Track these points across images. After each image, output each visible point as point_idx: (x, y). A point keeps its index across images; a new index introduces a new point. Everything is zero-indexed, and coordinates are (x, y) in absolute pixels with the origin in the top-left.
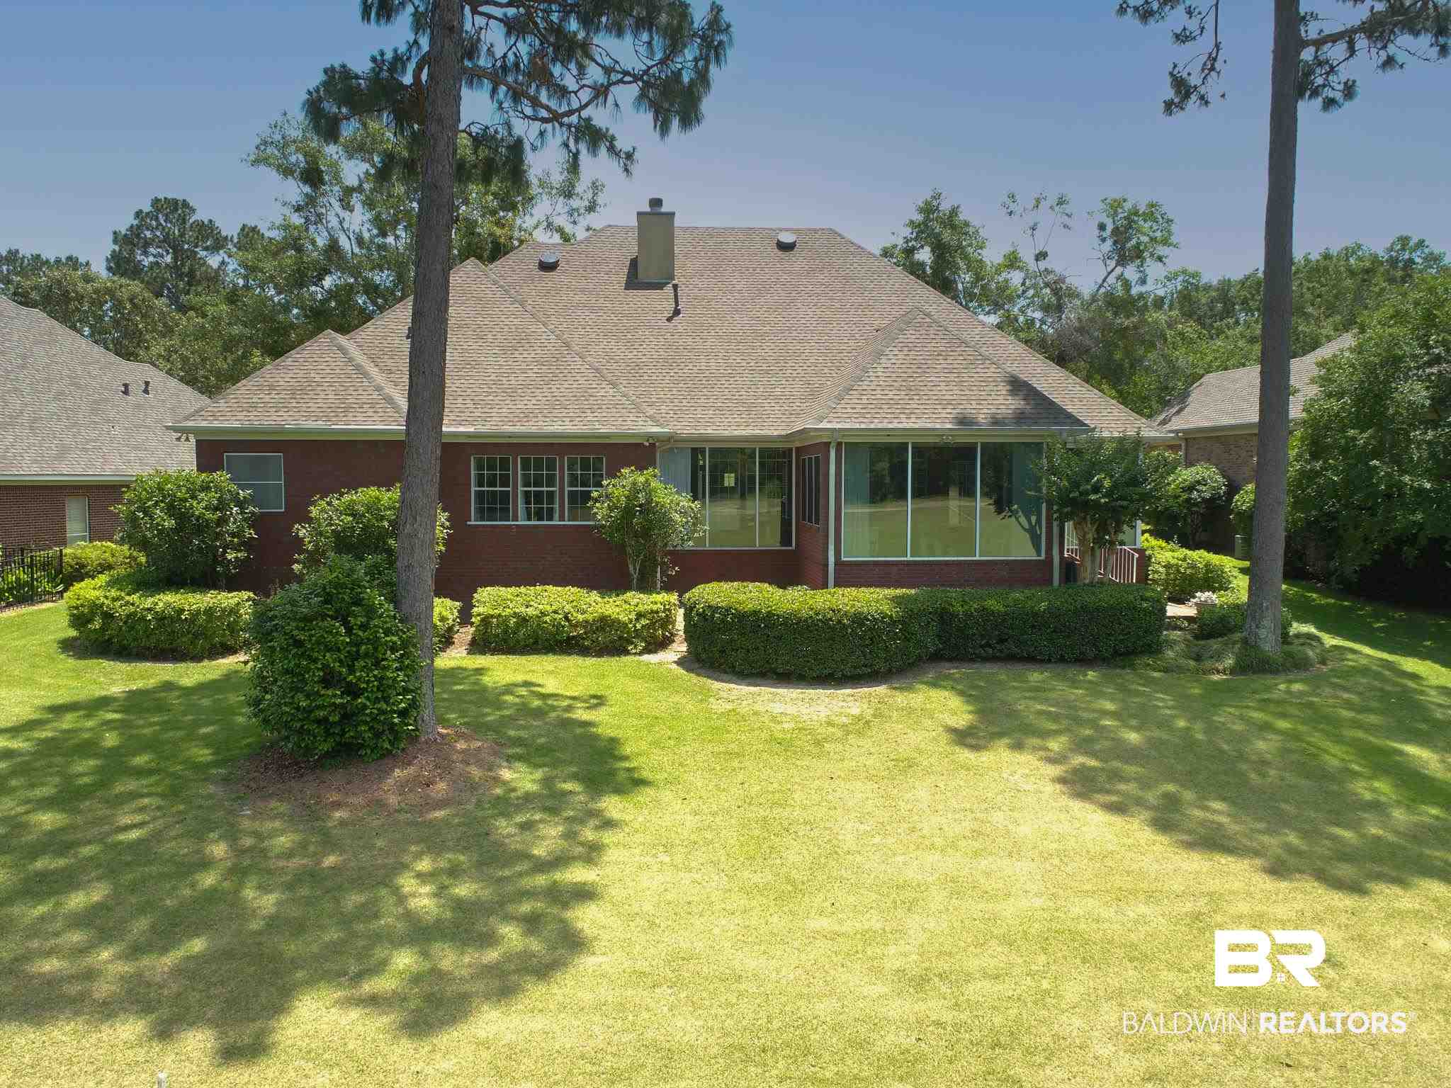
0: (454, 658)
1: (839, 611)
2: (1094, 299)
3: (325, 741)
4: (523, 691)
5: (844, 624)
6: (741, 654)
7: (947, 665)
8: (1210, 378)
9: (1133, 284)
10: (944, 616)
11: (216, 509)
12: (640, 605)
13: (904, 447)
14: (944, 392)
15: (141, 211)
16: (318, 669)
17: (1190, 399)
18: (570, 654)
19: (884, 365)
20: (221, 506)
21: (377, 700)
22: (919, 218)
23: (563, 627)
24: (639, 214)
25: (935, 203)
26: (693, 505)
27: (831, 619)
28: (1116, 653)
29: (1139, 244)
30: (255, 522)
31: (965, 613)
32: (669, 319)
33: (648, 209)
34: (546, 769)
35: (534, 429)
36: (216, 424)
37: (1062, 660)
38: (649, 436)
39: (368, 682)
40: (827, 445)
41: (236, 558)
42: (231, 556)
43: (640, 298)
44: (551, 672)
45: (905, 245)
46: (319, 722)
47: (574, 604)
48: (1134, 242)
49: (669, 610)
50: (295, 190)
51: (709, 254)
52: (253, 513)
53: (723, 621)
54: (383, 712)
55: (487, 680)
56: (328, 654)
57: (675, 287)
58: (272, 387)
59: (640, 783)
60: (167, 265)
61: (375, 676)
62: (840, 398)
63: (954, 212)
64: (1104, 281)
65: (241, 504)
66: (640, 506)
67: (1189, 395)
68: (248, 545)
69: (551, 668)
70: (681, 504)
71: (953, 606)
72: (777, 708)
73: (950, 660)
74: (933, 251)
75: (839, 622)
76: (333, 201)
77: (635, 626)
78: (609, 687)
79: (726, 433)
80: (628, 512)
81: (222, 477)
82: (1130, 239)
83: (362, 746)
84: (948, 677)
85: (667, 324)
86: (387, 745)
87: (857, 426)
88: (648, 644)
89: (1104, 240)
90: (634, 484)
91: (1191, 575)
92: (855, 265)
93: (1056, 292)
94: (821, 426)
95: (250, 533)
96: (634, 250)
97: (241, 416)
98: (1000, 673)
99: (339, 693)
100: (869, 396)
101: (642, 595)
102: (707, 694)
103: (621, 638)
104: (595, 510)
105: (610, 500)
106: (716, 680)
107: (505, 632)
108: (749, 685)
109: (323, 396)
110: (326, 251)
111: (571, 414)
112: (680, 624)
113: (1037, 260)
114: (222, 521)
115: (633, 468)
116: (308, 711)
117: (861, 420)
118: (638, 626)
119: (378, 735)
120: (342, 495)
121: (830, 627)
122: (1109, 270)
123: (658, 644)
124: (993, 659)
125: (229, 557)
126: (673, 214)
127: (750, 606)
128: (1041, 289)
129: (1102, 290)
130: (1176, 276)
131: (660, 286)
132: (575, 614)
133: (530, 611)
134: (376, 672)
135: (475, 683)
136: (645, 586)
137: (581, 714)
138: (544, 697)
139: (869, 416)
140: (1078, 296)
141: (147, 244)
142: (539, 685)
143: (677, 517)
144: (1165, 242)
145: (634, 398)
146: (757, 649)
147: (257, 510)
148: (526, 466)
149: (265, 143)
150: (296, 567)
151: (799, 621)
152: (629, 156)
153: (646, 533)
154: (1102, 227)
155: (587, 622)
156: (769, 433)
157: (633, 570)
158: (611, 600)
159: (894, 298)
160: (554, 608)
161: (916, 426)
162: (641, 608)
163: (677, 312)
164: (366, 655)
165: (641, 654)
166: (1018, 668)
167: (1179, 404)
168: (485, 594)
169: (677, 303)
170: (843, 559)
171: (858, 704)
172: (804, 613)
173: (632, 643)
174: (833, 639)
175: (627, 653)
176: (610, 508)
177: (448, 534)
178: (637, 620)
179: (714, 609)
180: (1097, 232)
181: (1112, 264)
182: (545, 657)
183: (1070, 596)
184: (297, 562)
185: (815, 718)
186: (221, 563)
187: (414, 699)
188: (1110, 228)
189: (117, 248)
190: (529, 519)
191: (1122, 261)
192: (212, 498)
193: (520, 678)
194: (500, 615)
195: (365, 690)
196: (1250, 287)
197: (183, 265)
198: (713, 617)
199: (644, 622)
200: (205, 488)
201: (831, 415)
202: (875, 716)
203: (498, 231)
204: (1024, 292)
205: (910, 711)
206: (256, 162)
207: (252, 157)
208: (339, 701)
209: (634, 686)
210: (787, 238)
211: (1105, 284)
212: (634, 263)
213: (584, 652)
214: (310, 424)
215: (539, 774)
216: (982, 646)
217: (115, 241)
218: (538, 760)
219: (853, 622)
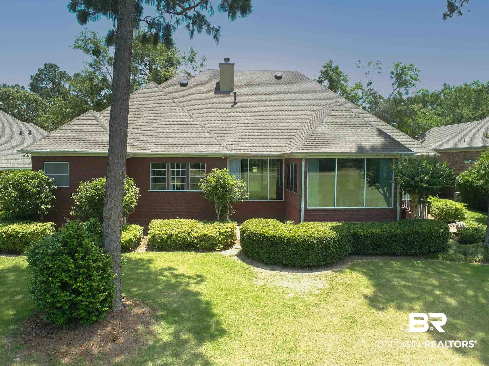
0: (139, 253)
1: (311, 236)
2: (389, 100)
3: (62, 317)
4: (167, 273)
5: (314, 243)
6: (266, 255)
7: (356, 257)
8: (432, 129)
9: (403, 94)
10: (355, 236)
11: (38, 187)
12: (221, 229)
13: (334, 160)
14: (351, 137)
15: (40, 68)
16: (58, 282)
17: (426, 137)
18: (190, 251)
19: (324, 125)
20: (40, 185)
21: (89, 297)
22: (324, 70)
23: (187, 239)
24: (220, 64)
25: (330, 64)
26: (243, 185)
27: (308, 241)
28: (430, 252)
29: (405, 80)
30: (55, 192)
31: (364, 235)
32: (232, 106)
33: (223, 62)
34: (175, 326)
35: (176, 152)
36: (39, 150)
37: (406, 255)
38: (225, 155)
39: (84, 288)
40: (301, 159)
41: (46, 208)
42: (44, 207)
43: (221, 98)
44: (182, 262)
45: (318, 80)
46: (58, 308)
47: (192, 228)
48: (403, 79)
49: (233, 231)
50: (90, 58)
51: (248, 80)
52: (55, 188)
53: (258, 240)
54: (91, 303)
55: (153, 267)
56: (63, 274)
57: (235, 93)
58: (65, 134)
59: (222, 332)
60: (50, 88)
61: (87, 285)
62: (306, 139)
63: (337, 68)
64: (393, 93)
65: (49, 184)
66: (221, 185)
67: (425, 136)
68: (52, 202)
69: (181, 259)
70: (238, 184)
71: (359, 231)
72: (284, 284)
73: (357, 255)
74: (329, 82)
75: (311, 242)
76: (105, 62)
77: (218, 238)
78: (207, 271)
79: (256, 153)
80: (215, 188)
81: (40, 173)
82: (402, 78)
83: (82, 319)
84: (357, 265)
85: (232, 108)
86: (94, 318)
87: (315, 152)
88: (224, 246)
89: (392, 78)
90: (218, 176)
91: (449, 212)
92: (306, 85)
93: (375, 97)
94: (299, 151)
95: (53, 197)
96: (218, 79)
97: (50, 146)
98: (380, 261)
99: (68, 294)
100: (319, 139)
101: (221, 224)
102: (251, 275)
103: (212, 244)
104: (202, 187)
105: (208, 183)
106: (255, 266)
107: (162, 241)
108: (270, 269)
109: (86, 138)
110: (101, 81)
111: (192, 145)
112: (238, 237)
113: (368, 85)
114: (40, 192)
115: (217, 169)
116: (53, 303)
117: (316, 149)
118: (220, 239)
119: (90, 313)
120: (92, 181)
121: (307, 244)
122: (394, 89)
123: (228, 246)
124: (377, 255)
125: (43, 208)
126: (234, 64)
127: (270, 233)
128: (369, 96)
129: (392, 97)
130: (420, 91)
131: (228, 93)
132: (192, 233)
133: (173, 232)
134: (88, 283)
135: (147, 268)
136: (223, 220)
137: (194, 288)
138: (176, 276)
139: (319, 147)
140: (383, 98)
141: (43, 80)
142: (175, 269)
143: (236, 189)
144: (415, 79)
145: (218, 138)
146: (274, 253)
147: (56, 187)
148: (173, 167)
149: (78, 40)
150: (71, 213)
151: (293, 241)
152: (217, 31)
153: (223, 196)
154: (392, 73)
155: (198, 237)
156: (274, 153)
157: (218, 212)
158: (208, 226)
159: (322, 98)
160: (183, 230)
161: (340, 152)
162: (221, 231)
163: (235, 103)
164: (84, 273)
165: (221, 251)
166: (388, 259)
167: (421, 139)
168: (154, 223)
169: (235, 100)
170: (308, 208)
171: (321, 281)
172: (296, 238)
173: (217, 246)
174: (308, 249)
175: (215, 250)
176: (208, 186)
177: (138, 197)
178: (219, 235)
179: (255, 234)
180: (390, 75)
181: (395, 87)
182: (179, 252)
183: (409, 226)
184: (72, 210)
185: (303, 291)
186: (40, 210)
187: (109, 294)
188: (395, 73)
189: (32, 81)
190: (174, 189)
191: (399, 86)
192: (36, 182)
193: (166, 265)
194: (160, 234)
195: (81, 292)
196: (434, 97)
197: (55, 88)
198: (253, 237)
199: (223, 236)
200: (33, 178)
201: (303, 146)
202: (331, 289)
203: (167, 74)
204: (362, 97)
205: (346, 285)
206: (75, 47)
207: (74, 46)
208: (68, 298)
209: (219, 270)
210: (279, 74)
211: (393, 94)
212: (218, 84)
213: (197, 250)
214: (80, 150)
215: (171, 330)
216: (371, 249)
217: (31, 79)
218: (171, 319)
219: (318, 241)
